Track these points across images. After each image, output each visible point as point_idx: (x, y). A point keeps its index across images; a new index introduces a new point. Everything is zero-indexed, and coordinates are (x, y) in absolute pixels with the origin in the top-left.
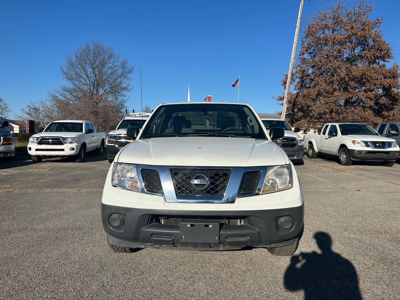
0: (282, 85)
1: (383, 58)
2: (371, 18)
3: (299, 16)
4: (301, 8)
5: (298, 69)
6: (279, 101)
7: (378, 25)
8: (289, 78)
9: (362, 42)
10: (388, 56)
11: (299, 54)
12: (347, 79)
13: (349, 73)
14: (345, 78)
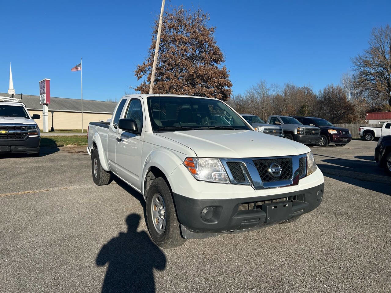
0: (135, 76)
1: (216, 61)
2: (207, 25)
3: (161, 14)
4: (163, 7)
5: (150, 62)
6: (136, 91)
7: (212, 32)
8: (154, 70)
9: (201, 45)
10: (221, 60)
11: (151, 48)
12: (194, 76)
13: (196, 71)
14: (193, 75)
